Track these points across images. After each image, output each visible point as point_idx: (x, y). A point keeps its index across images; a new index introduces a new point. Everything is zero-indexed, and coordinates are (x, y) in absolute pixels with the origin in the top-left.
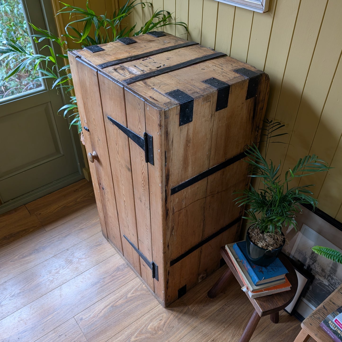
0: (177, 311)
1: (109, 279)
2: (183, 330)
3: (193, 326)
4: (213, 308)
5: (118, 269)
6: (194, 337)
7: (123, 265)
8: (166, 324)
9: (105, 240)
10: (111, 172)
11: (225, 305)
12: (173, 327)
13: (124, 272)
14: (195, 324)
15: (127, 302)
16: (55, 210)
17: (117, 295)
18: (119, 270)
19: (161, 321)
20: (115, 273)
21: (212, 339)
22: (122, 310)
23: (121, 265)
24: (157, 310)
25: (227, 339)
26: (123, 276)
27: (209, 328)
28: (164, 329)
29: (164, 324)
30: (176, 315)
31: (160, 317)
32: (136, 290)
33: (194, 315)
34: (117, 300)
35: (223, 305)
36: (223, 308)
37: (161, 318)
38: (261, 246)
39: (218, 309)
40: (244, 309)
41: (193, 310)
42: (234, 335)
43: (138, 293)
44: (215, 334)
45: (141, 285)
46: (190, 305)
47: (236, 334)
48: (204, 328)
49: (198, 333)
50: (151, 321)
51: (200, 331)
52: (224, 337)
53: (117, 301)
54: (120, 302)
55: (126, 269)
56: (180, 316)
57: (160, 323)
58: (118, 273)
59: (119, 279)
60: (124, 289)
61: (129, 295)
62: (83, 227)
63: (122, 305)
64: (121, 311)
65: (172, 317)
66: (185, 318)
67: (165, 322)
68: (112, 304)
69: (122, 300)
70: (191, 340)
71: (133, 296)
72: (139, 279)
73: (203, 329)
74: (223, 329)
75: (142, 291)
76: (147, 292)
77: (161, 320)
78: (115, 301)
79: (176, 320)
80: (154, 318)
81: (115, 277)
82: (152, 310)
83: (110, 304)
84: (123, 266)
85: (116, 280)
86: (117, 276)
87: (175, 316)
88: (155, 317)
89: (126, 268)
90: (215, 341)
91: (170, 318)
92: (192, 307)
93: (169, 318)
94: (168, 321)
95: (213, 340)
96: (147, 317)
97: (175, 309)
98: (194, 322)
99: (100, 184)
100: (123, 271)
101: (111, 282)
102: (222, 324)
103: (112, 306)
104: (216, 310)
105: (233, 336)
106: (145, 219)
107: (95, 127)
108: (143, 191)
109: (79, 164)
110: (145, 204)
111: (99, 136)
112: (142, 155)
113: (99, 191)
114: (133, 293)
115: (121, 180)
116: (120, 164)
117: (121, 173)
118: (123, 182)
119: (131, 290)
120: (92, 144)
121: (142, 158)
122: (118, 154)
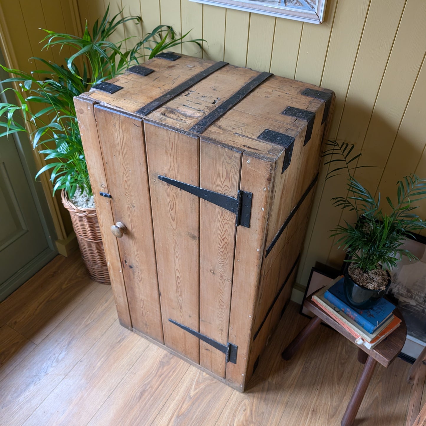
0: (258, 391)
1: (157, 381)
2: (275, 412)
3: (284, 403)
4: (295, 371)
5: (162, 364)
6: (291, 415)
7: (166, 356)
8: (253, 412)
9: (127, 332)
10: (152, 244)
11: (306, 362)
12: (263, 413)
13: (171, 364)
14: (286, 399)
15: (193, 403)
17: (177, 399)
18: (164, 364)
19: (246, 411)
20: (160, 371)
21: (312, 410)
22: (193, 416)
23: (164, 358)
24: (235, 398)
25: (327, 403)
26: (173, 370)
27: (303, 397)
28: (254, 420)
29: (252, 414)
30: (260, 396)
31: (242, 407)
32: (198, 383)
33: (279, 388)
34: (180, 406)
35: (304, 363)
36: (306, 367)
37: (244, 408)
38: (372, 289)
39: (301, 370)
40: (327, 360)
41: (276, 382)
42: (332, 395)
43: (203, 386)
44: (312, 402)
45: (200, 374)
46: (269, 377)
47: (333, 393)
48: (297, 400)
49: (293, 408)
50: (234, 416)
51: (295, 405)
52: (323, 402)
53: (181, 407)
54: (185, 406)
55: (172, 360)
56: (264, 395)
57: (245, 415)
58: (165, 369)
59: (170, 377)
60: (182, 388)
61: (192, 393)
63: (188, 409)
64: (192, 418)
65: (255, 401)
66: (271, 396)
67: (251, 411)
68: (176, 413)
69: (186, 402)
70: (290, 420)
71: (197, 393)
72: (194, 368)
73: (296, 401)
74: (317, 393)
75: (205, 381)
76: (212, 380)
77: (245, 409)
78: (177, 408)
79: (262, 402)
80: (235, 412)
81: (163, 376)
82: (229, 401)
83: (173, 414)
84: (167, 358)
85: (166, 380)
86: (166, 373)
87: (258, 398)
88: (237, 409)
89: (171, 358)
90: (315, 410)
91: (254, 403)
92: (272, 379)
93: (253, 403)
94: (254, 408)
95: (313, 411)
96: (226, 413)
97: (254, 389)
98: (284, 397)
99: (123, 262)
100: (170, 364)
101: (161, 383)
102: (313, 388)
103: (178, 417)
104: (300, 372)
105: (332, 396)
106: (221, 294)
107: (127, 191)
108: (220, 260)
109: (50, 237)
110: (222, 277)
111: (134, 202)
112: (225, 217)
113: (120, 271)
114: (196, 389)
115: (174, 252)
116: (175, 232)
117: (176, 243)
118: (177, 254)
119: (191, 385)
120: (115, 213)
121: (226, 221)
122: (173, 221)
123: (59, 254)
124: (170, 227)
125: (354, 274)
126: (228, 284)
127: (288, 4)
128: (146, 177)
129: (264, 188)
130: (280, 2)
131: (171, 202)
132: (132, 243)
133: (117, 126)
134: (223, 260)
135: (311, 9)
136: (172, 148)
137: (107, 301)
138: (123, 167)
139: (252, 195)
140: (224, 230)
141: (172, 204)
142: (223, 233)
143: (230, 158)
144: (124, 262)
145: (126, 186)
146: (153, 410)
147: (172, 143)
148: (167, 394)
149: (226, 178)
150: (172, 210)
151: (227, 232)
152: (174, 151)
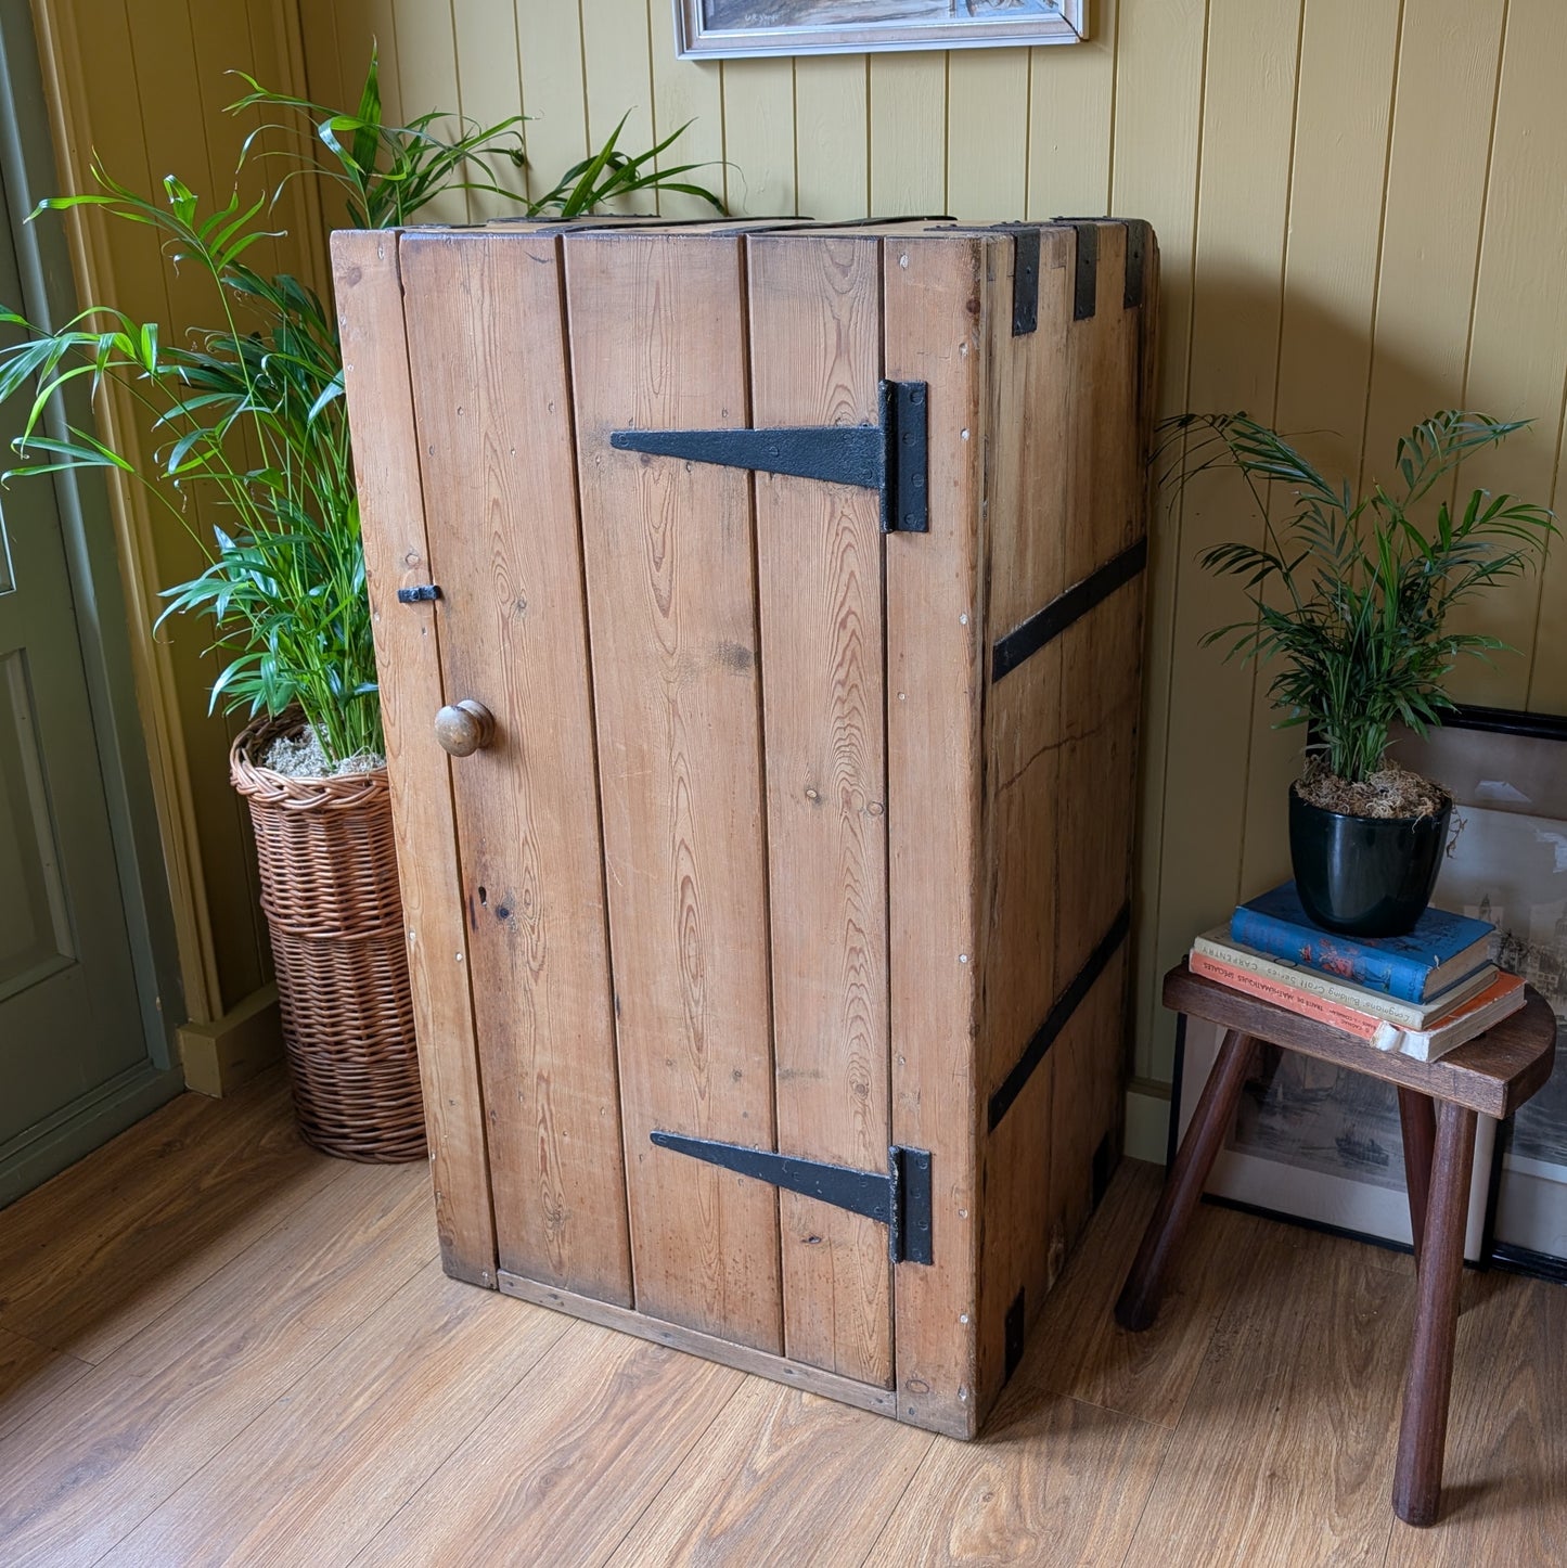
0: (1038, 1434)
1: (610, 1438)
2: (1116, 1492)
3: (1149, 1461)
4: (1177, 1363)
5: (627, 1382)
6: (1183, 1498)
7: (643, 1358)
8: (1025, 1501)
9: (473, 1296)
11: (1217, 1331)
12: (1066, 1500)
13: (664, 1381)
14: (1153, 1451)
15: (770, 1494)
16: (92, 1258)
17: (698, 1484)
18: (636, 1381)
19: (994, 1500)
20: (621, 1402)
21: (1268, 1473)
22: (771, 1535)
23: (632, 1362)
24: (942, 1463)
25: (1326, 1447)
26: (674, 1398)
27: (1222, 1437)
28: (1029, 1526)
29: (1019, 1507)
30: (1044, 1447)
31: (976, 1487)
32: (782, 1429)
33: (1119, 1416)
34: (714, 1507)
35: (1208, 1335)
36: (1219, 1347)
37: (984, 1489)
38: (1388, 814)
39: (1199, 1357)
40: (1300, 1318)
41: (1104, 1402)
42: (1341, 1421)
43: (802, 1436)
44: (1263, 1450)
45: (788, 1399)
46: (1073, 1387)
47: (1343, 1414)
48: (1200, 1448)
49: (1189, 1475)
50: (946, 1518)
51: (1193, 1464)
52: (1308, 1446)
53: (721, 1509)
54: (735, 1505)
55: (668, 1365)
56: (1062, 1444)
57: (993, 1511)
58: (639, 1397)
59: (665, 1418)
60: (715, 1447)
61: (762, 1462)
62: (313, 1280)
63: (751, 1514)
64: (767, 1542)
65: (1028, 1465)
66: (1091, 1444)
67: (1016, 1498)
68: (697, 1530)
69: (738, 1493)
70: (1181, 1514)
71: (783, 1459)
72: (762, 1382)
73: (1198, 1453)
74: (1278, 1419)
75: (813, 1420)
76: (842, 1414)
77: (991, 1494)
78: (704, 1515)
79: (1057, 1466)
80: (951, 1504)
81: (634, 1419)
82: (920, 1475)
83: (688, 1534)
84: (647, 1361)
85: (647, 1429)
86: (644, 1410)
87: (1038, 1455)
88: (955, 1496)
89: (665, 1362)
90: (1280, 1473)
91: (1025, 1471)
92: (1087, 1392)
93: (1020, 1472)
94: (1026, 1488)
95: (1273, 1475)
96: (912, 1513)
97: (1020, 1427)
98: (1142, 1442)
99: (472, 902)
100: (660, 1379)
101: (628, 1443)
102: (1259, 1404)
103: (709, 1540)
104: (1196, 1363)
105: (1339, 1425)
106: (849, 894)
107: (498, 547)
108: (838, 724)
109: (158, 1000)
110: (847, 802)
111: (523, 586)
112: (845, 522)
113: (459, 957)
114: (775, 1447)
115: (670, 762)
116: (672, 663)
117: (676, 713)
118: (681, 767)
119: (755, 1439)
120: (453, 665)
121: (847, 538)
122: (665, 612)
123: (186, 1091)
124: (653, 646)
125: (1317, 795)
126: (874, 824)
127: (978, 8)
128: (568, 457)
129: (962, 345)
130: (953, 9)
131: (657, 529)
132: (513, 783)
133: (475, 284)
134: (847, 722)
135: (1048, 8)
136: (656, 307)
137: (385, 1212)
138: (488, 445)
139: (924, 389)
140: (845, 577)
141: (658, 537)
142: (840, 599)
143: (844, 270)
144: (477, 897)
145: (497, 527)
146: (603, 1526)
147: (658, 284)
148: (653, 1472)
149: (838, 355)
150: (658, 567)
151: (853, 583)
152: (663, 312)
